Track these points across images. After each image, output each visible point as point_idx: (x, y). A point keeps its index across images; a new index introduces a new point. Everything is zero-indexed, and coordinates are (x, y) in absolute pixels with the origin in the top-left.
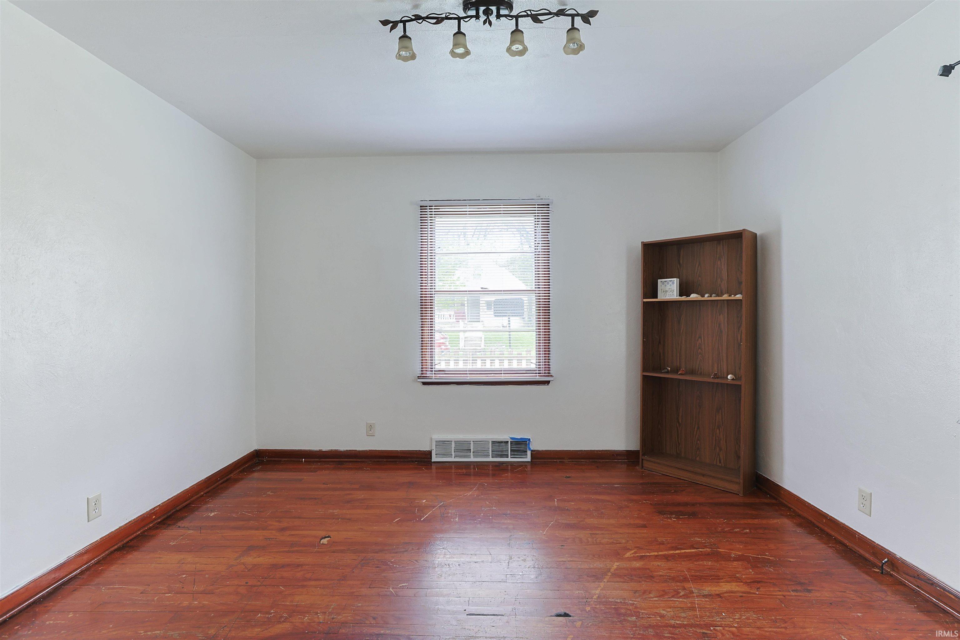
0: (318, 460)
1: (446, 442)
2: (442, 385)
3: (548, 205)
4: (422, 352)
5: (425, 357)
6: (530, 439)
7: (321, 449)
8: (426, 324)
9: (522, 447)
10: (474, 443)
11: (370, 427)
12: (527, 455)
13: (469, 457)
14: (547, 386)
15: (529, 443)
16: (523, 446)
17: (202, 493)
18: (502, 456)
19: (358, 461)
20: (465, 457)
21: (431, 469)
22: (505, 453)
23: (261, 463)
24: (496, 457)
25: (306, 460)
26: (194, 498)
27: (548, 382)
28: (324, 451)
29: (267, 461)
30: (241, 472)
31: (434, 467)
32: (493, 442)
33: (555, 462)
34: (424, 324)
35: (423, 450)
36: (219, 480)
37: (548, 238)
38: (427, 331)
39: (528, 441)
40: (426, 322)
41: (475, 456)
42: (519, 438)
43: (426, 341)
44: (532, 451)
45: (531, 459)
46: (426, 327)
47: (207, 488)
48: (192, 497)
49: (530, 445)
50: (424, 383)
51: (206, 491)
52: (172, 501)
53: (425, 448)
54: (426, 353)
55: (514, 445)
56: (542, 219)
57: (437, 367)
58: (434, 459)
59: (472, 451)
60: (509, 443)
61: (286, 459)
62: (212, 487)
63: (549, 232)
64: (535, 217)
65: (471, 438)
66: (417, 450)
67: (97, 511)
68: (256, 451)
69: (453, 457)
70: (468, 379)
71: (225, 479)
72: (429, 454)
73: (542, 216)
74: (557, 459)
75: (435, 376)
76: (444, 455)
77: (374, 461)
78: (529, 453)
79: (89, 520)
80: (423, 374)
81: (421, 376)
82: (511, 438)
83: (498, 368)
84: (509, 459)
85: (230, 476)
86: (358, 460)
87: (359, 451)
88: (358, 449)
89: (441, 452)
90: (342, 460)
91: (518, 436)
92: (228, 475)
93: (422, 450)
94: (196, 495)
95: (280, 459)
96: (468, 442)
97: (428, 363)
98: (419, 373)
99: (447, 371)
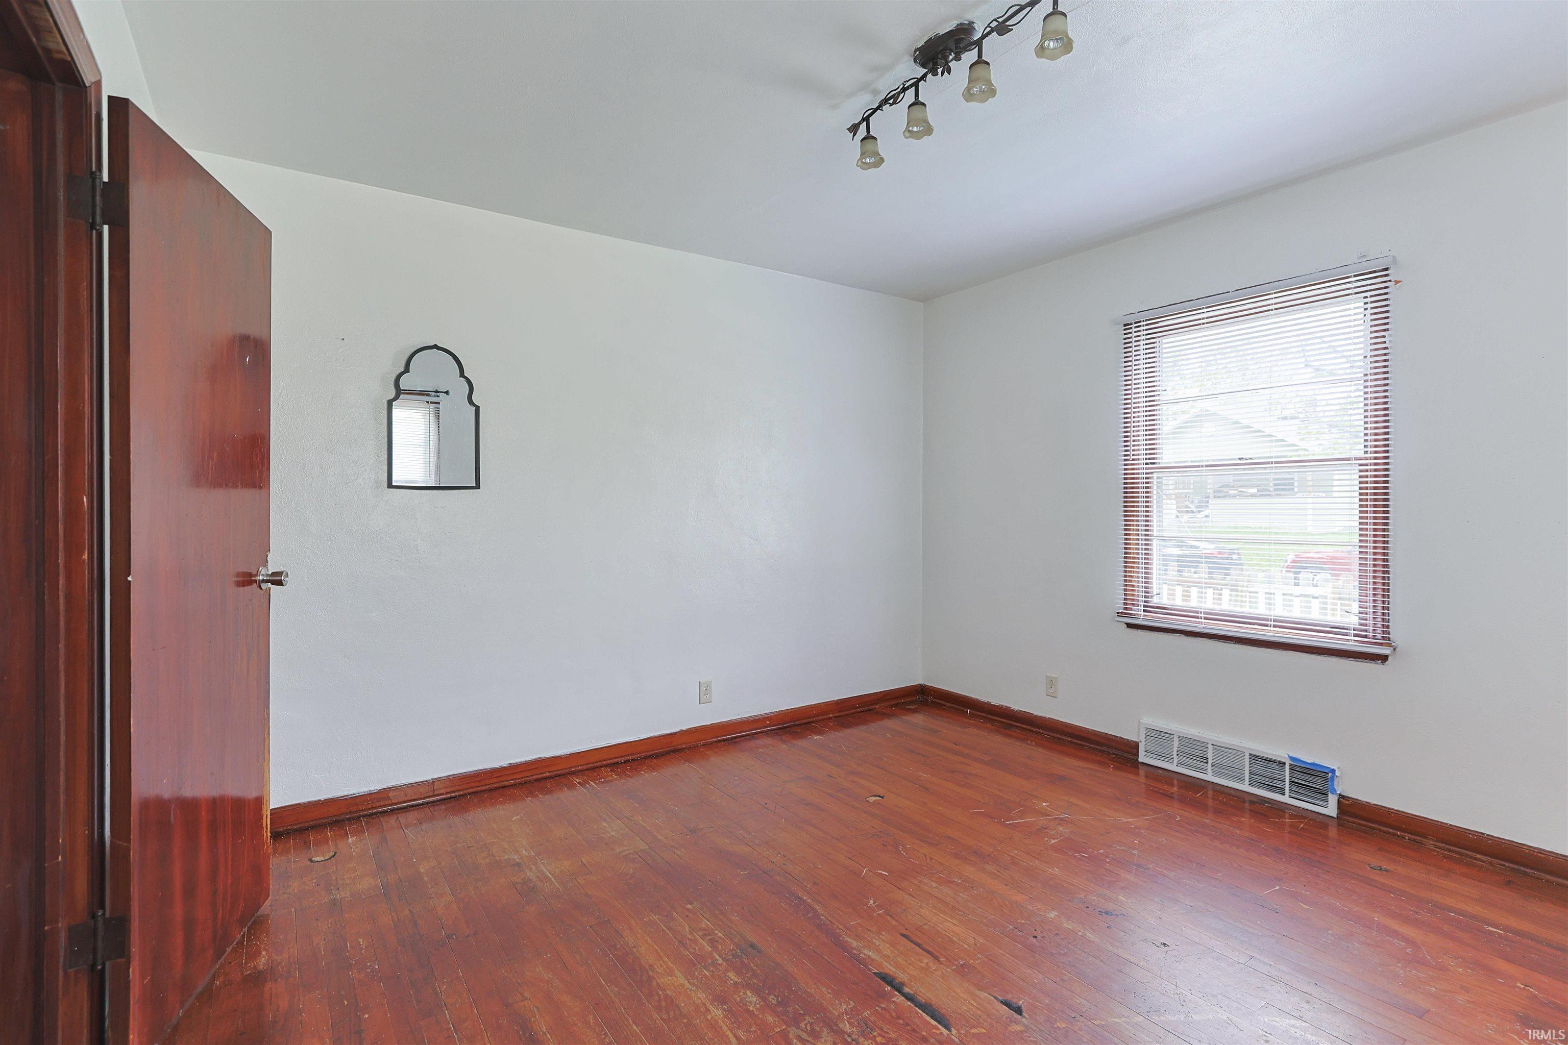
0: (985, 715)
1: (1163, 734)
2: (1160, 633)
3: (1387, 269)
4: (1126, 571)
5: (1131, 581)
6: (1333, 771)
7: (990, 701)
8: (1133, 525)
9: (1317, 784)
10: (1214, 749)
11: (1051, 682)
12: (1327, 801)
13: (1204, 771)
14: (1381, 666)
15: (1332, 778)
16: (1319, 780)
17: (831, 715)
18: (1272, 788)
19: (1033, 731)
20: (1196, 769)
21: (1137, 774)
22: (1278, 784)
23: (925, 703)
24: (1259, 787)
25: (973, 712)
26: (820, 718)
27: (1384, 658)
28: (994, 705)
29: (933, 702)
30: (892, 706)
31: (1142, 771)
32: (1254, 758)
33: (1398, 836)
34: (1130, 525)
35: (1128, 738)
36: (858, 708)
37: (1385, 342)
38: (1134, 536)
39: (1330, 774)
40: (1133, 521)
41: (1215, 774)
42: (1309, 762)
43: (1134, 554)
44: (1341, 796)
45: (1338, 814)
46: (1133, 530)
47: (839, 712)
48: (818, 716)
49: (1336, 783)
50: (1129, 626)
51: (838, 714)
52: (791, 712)
53: (1129, 735)
54: (1132, 574)
55: (1299, 773)
56: (1372, 302)
57: (1155, 601)
58: (1142, 758)
59: (1210, 761)
60: (1287, 767)
61: (951, 705)
62: (847, 712)
63: (1387, 330)
64: (1366, 300)
65: (1210, 737)
66: (1118, 737)
67: (708, 696)
68: (921, 685)
69: (1175, 764)
70: (1200, 628)
71: (867, 708)
72: (1135, 746)
73: (1371, 296)
74: (1405, 832)
75: (1145, 615)
76: (1159, 756)
77: (1054, 737)
78: (1333, 800)
79: (701, 702)
80: (1126, 609)
81: (1122, 613)
82: (1292, 758)
83: (1264, 613)
84: (1286, 799)
85: (873, 707)
86: (1033, 729)
87: (1036, 716)
88: (1034, 713)
89: (1154, 749)
90: (1013, 723)
91: (1308, 758)
92: (871, 705)
93: (1125, 738)
94: (823, 715)
95: (944, 703)
96: (1204, 745)
97: (1137, 591)
98: (1120, 607)
99: (1171, 609)
